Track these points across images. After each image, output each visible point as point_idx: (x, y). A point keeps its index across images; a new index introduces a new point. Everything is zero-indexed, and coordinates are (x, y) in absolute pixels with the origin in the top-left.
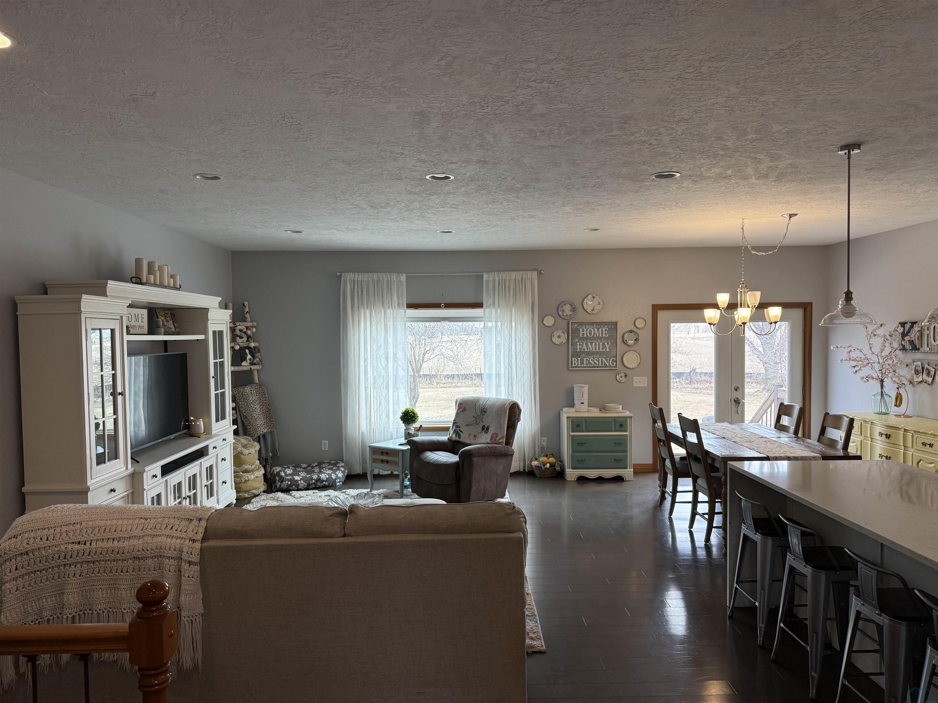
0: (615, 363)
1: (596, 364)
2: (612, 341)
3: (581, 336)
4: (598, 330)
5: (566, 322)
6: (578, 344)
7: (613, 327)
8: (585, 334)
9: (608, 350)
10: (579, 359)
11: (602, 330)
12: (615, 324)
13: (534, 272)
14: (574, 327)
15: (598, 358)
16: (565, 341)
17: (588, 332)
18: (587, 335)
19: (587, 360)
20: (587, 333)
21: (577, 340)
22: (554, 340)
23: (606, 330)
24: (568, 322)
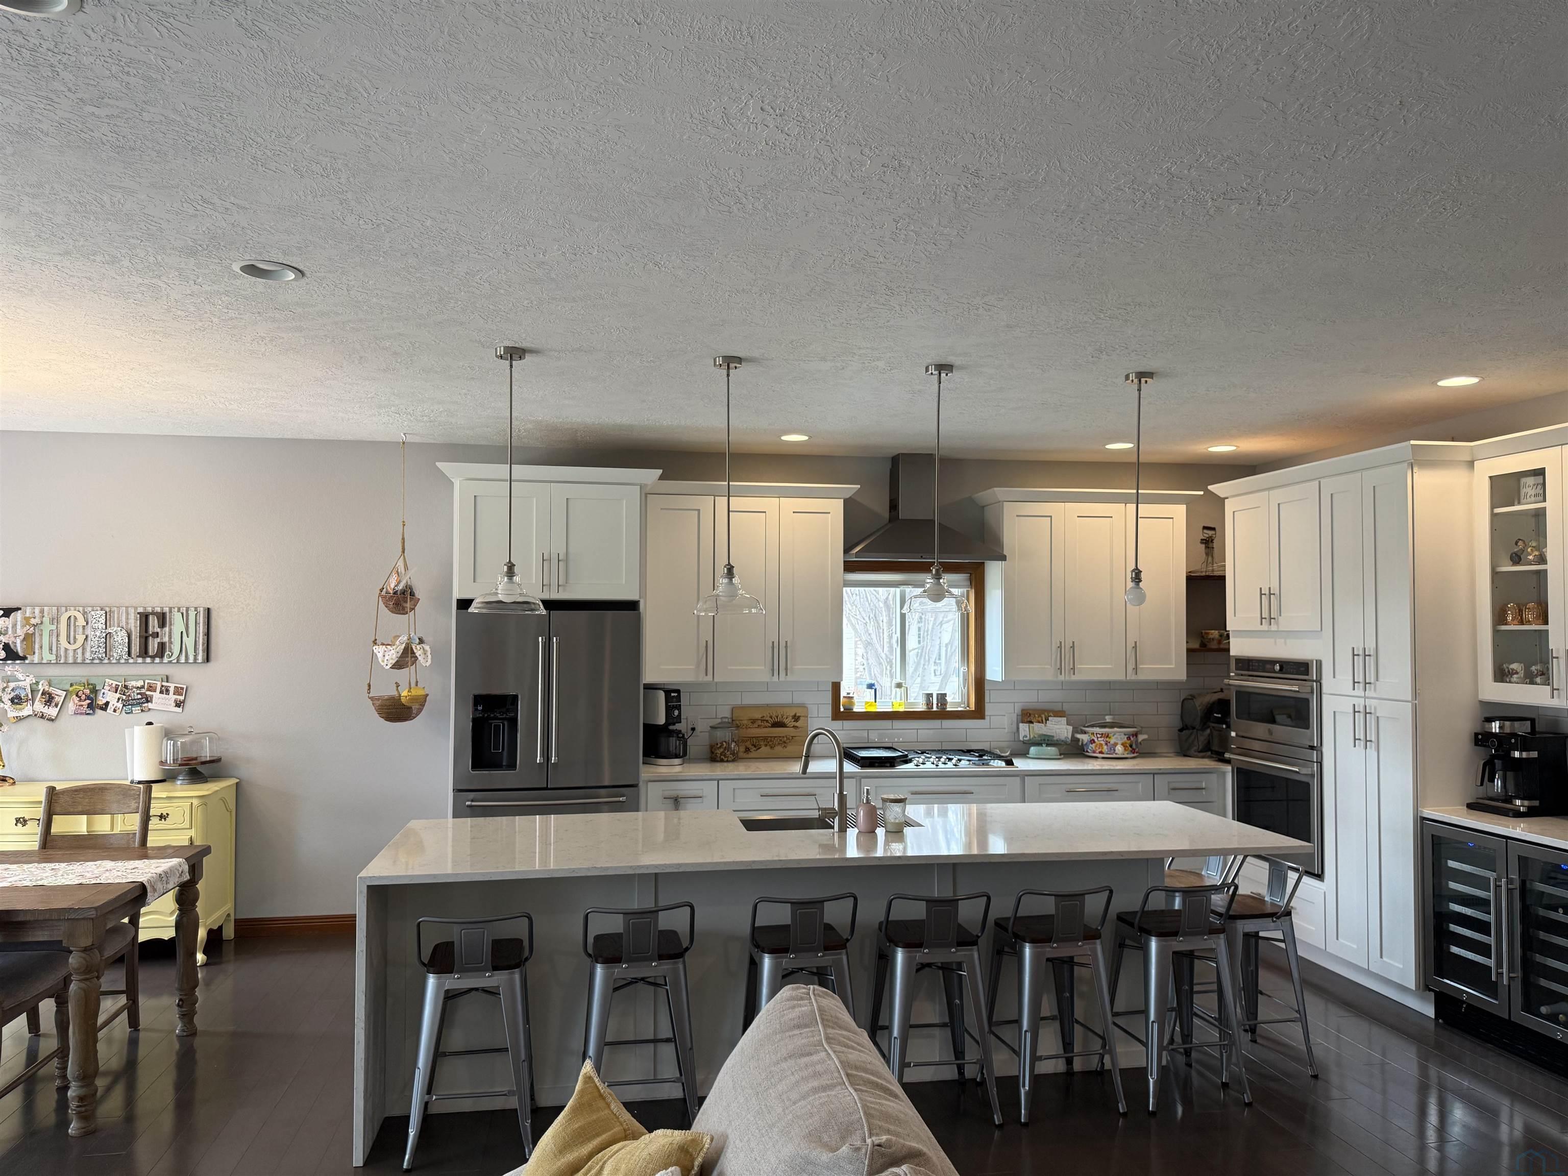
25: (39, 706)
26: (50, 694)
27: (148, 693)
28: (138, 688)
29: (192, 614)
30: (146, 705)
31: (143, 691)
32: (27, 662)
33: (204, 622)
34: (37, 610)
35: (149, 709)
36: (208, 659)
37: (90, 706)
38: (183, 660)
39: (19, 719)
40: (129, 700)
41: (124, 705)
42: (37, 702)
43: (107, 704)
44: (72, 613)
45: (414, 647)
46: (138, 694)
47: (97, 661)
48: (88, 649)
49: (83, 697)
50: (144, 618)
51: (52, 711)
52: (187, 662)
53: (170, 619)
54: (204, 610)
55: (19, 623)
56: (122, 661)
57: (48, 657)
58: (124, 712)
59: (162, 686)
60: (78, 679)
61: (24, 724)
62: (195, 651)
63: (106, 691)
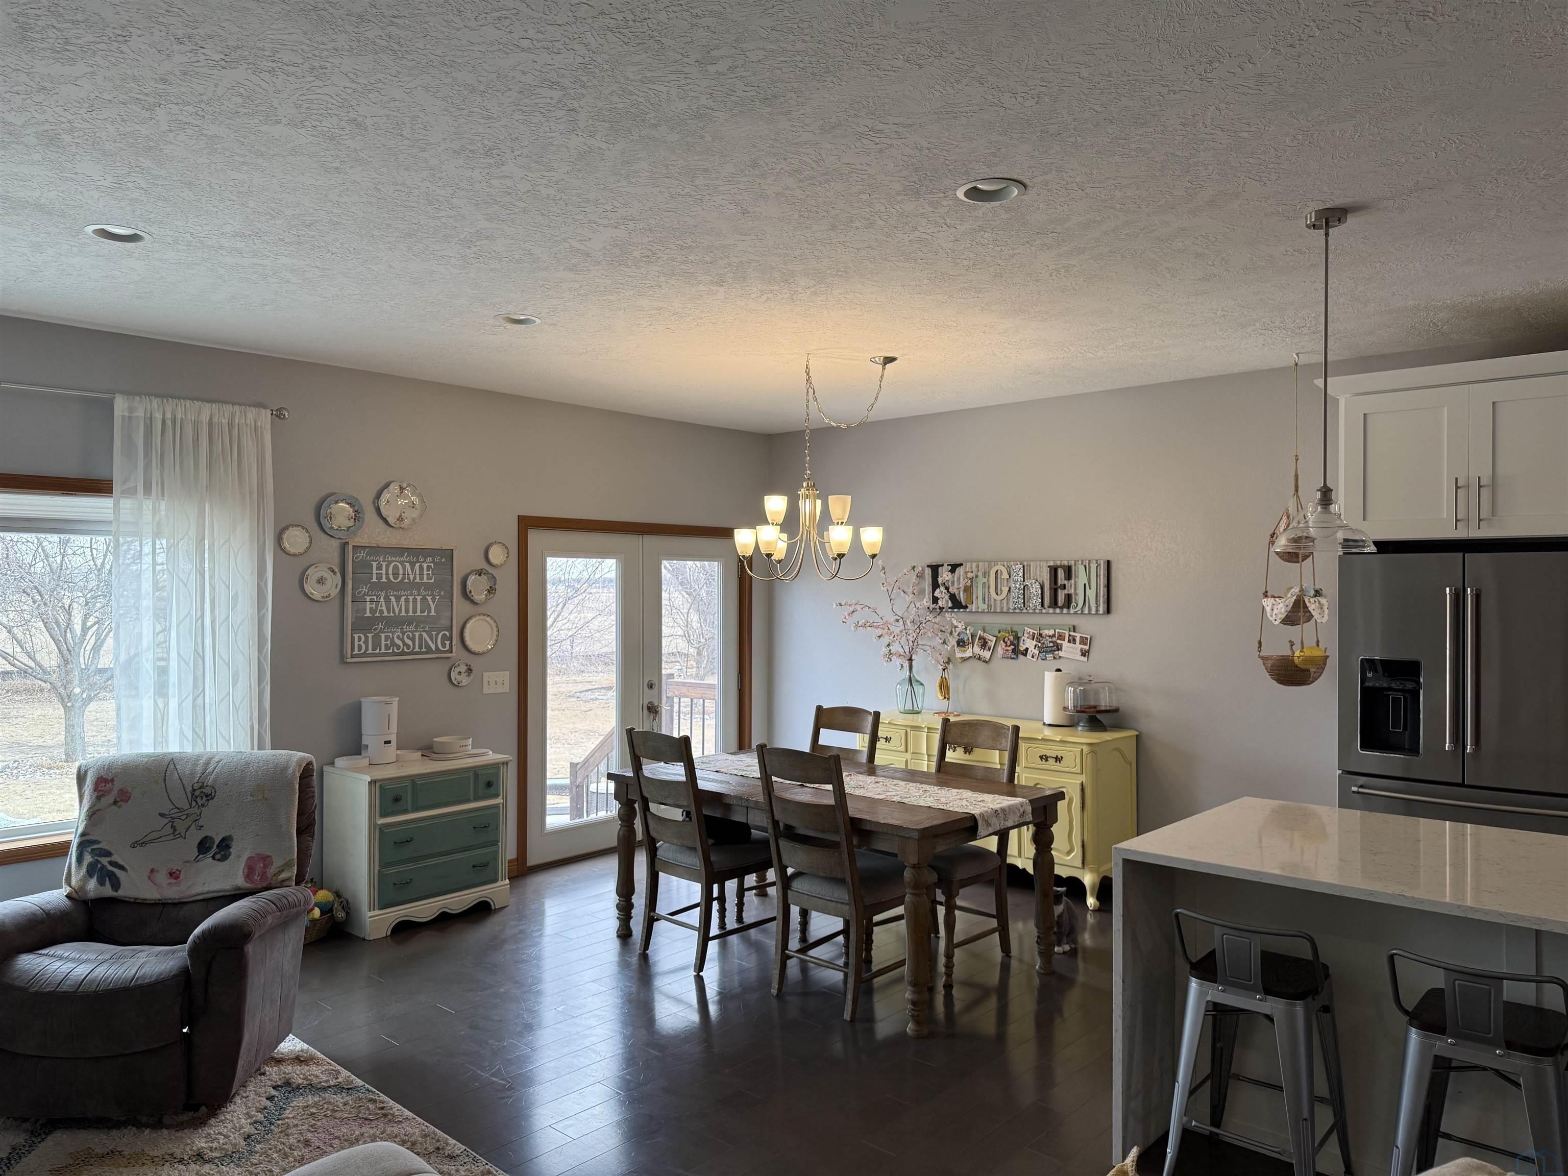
0: (448, 643)
1: (408, 646)
2: (442, 593)
3: (374, 580)
4: (412, 565)
5: (335, 544)
6: (368, 599)
7: (443, 560)
8: (384, 576)
9: (433, 613)
10: (370, 635)
11: (421, 568)
12: (449, 554)
13: (263, 411)
14: (357, 557)
15: (412, 632)
16: (335, 592)
17: (390, 572)
18: (388, 578)
19: (387, 638)
20: (387, 574)
21: (365, 590)
22: (308, 588)
23: (429, 568)
24: (344, 546)
25: (977, 650)
26: (984, 639)
27: (1059, 641)
28: (1050, 636)
29: (1093, 566)
30: (1057, 652)
31: (1054, 639)
32: (968, 610)
33: (1104, 575)
34: (974, 565)
35: (1060, 657)
36: (1108, 611)
37: (1014, 651)
38: (1086, 611)
39: (964, 660)
40: (1043, 648)
41: (1040, 652)
42: (975, 646)
43: (1027, 649)
44: (1000, 567)
45: (1306, 600)
46: (1050, 642)
47: (1018, 611)
48: (1011, 600)
49: (1009, 643)
50: (1054, 570)
51: (986, 654)
52: (1090, 613)
53: (1075, 571)
54: (1104, 563)
55: (961, 577)
56: (1037, 611)
57: (983, 607)
58: (1040, 658)
59: (1070, 635)
60: (1004, 627)
61: (968, 664)
62: (1096, 602)
63: (1025, 638)
